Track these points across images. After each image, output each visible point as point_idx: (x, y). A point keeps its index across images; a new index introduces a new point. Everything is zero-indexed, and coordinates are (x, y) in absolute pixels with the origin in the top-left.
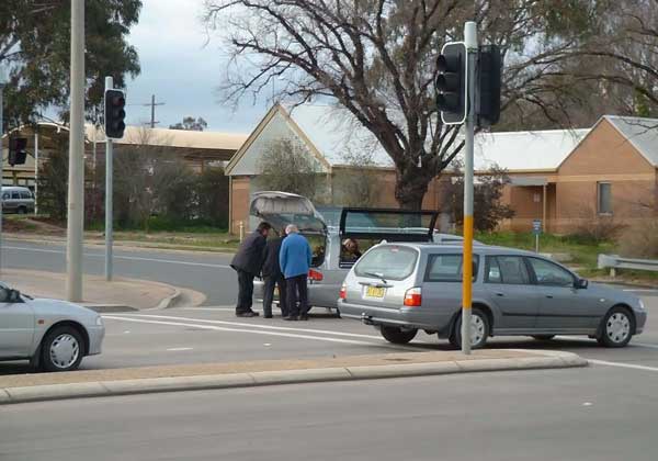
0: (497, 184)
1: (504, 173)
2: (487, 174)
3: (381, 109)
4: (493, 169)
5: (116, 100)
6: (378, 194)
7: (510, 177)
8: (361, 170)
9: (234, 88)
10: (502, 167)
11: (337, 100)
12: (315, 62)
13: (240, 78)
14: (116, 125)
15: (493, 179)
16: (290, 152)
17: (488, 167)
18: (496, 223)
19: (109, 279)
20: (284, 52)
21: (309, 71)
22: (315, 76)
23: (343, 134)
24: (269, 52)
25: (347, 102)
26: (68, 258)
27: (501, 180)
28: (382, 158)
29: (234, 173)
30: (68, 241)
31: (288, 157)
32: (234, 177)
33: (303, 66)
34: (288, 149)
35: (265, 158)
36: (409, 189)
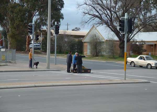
0: (142, 44)
1: (144, 42)
2: (140, 42)
3: (116, 27)
4: (142, 41)
5: (57, 27)
6: (115, 46)
7: (146, 43)
8: (111, 41)
9: (84, 23)
10: (144, 40)
11: (106, 25)
12: (101, 17)
13: (85, 20)
14: (57, 32)
15: (142, 43)
16: (96, 37)
17: (140, 40)
18: (142, 53)
19: (56, 64)
20: (94, 15)
21: (100, 19)
22: (101, 20)
23: (108, 33)
24: (92, 15)
25: (108, 26)
26: (47, 60)
27: (143, 43)
28: (116, 38)
29: (84, 41)
30: (47, 56)
31: (95, 38)
32: (84, 42)
33: (99, 18)
34: (95, 36)
35: (90, 38)
36: (122, 45)
